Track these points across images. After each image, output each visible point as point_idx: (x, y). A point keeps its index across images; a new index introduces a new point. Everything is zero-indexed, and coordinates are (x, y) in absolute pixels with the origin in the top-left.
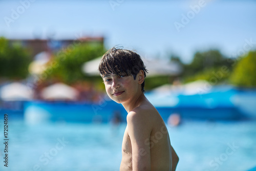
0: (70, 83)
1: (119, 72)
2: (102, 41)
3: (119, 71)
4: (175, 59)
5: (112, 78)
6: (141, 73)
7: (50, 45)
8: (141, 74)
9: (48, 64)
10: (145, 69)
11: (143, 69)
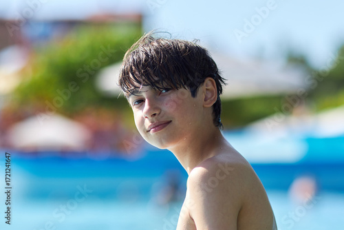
0: (71, 112)
1: (157, 82)
2: (138, 21)
3: (156, 79)
4: (297, 60)
5: (144, 95)
6: (209, 83)
7: (28, 32)
8: (210, 87)
9: (22, 72)
10: (220, 78)
11: (213, 77)
